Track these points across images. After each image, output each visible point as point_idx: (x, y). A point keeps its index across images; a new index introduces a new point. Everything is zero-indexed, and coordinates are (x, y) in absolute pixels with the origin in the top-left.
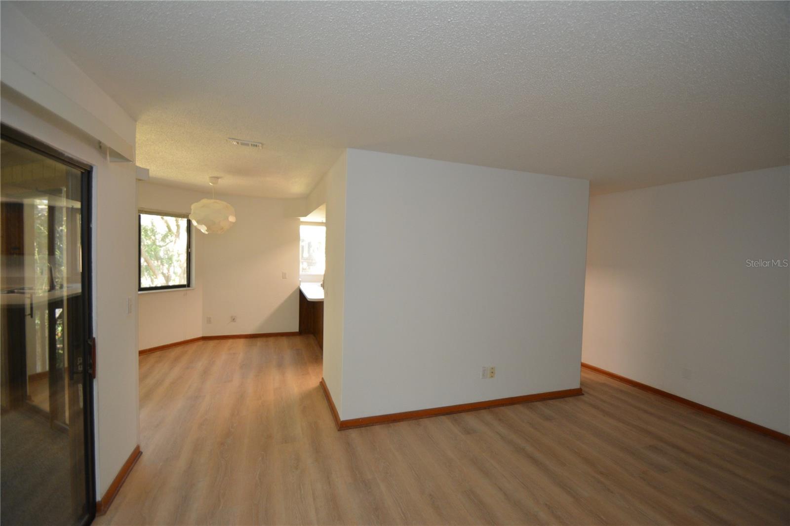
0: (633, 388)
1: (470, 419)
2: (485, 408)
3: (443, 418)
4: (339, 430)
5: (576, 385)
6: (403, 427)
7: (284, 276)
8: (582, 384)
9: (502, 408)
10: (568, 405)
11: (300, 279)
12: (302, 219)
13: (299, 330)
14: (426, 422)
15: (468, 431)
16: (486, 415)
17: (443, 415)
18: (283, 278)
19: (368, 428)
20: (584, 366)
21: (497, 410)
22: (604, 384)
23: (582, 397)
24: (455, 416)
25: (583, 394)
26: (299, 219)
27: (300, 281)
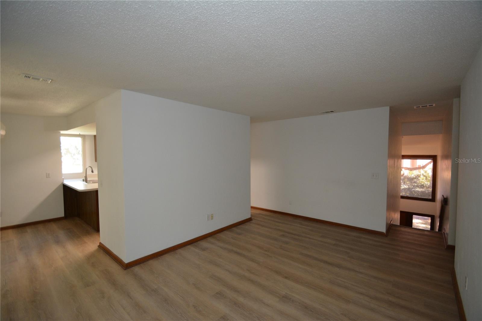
0: (270, 213)
1: (204, 244)
2: (209, 236)
3: (189, 246)
4: (125, 270)
5: (248, 216)
6: (168, 257)
7: (48, 176)
8: (251, 215)
9: (218, 234)
10: (247, 226)
11: (63, 178)
12: (62, 132)
13: (65, 215)
14: (180, 251)
15: (204, 249)
16: (210, 239)
17: (189, 245)
18: (47, 177)
19: (145, 263)
20: (252, 207)
21: (216, 236)
22: (260, 214)
23: (252, 221)
24: (195, 244)
25: (252, 220)
26: (60, 132)
27: (63, 179)
